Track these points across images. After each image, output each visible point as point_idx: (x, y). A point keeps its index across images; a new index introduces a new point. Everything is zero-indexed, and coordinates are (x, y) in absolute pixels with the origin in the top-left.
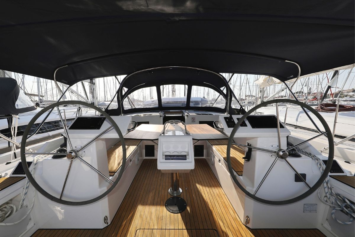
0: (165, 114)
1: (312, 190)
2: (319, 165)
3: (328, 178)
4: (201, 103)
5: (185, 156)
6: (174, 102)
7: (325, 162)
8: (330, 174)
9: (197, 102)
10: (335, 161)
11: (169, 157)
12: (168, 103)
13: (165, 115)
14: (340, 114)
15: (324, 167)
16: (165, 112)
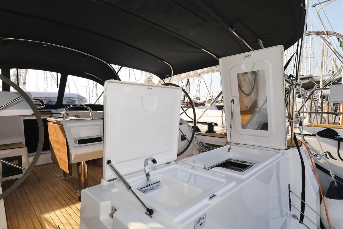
1: (190, 143)
2: (191, 129)
3: (195, 136)
4: (77, 101)
5: (101, 138)
7: (193, 127)
8: (196, 133)
9: (72, 100)
10: (197, 126)
11: (82, 142)
14: (196, 108)
15: (193, 129)
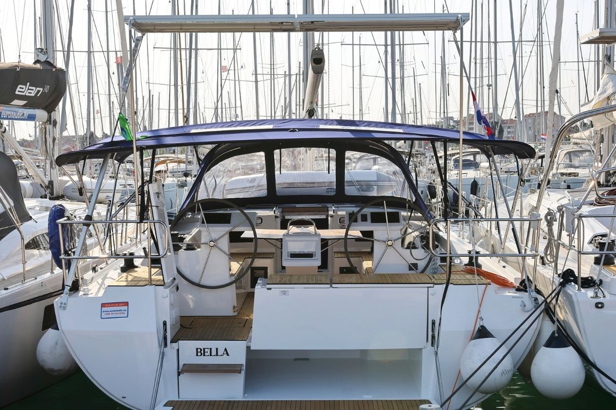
0: (285, 214)
4: (375, 187)
5: (312, 254)
6: (307, 183)
9: (366, 185)
11: (295, 256)
12: (291, 185)
13: (284, 217)
16: (283, 208)
